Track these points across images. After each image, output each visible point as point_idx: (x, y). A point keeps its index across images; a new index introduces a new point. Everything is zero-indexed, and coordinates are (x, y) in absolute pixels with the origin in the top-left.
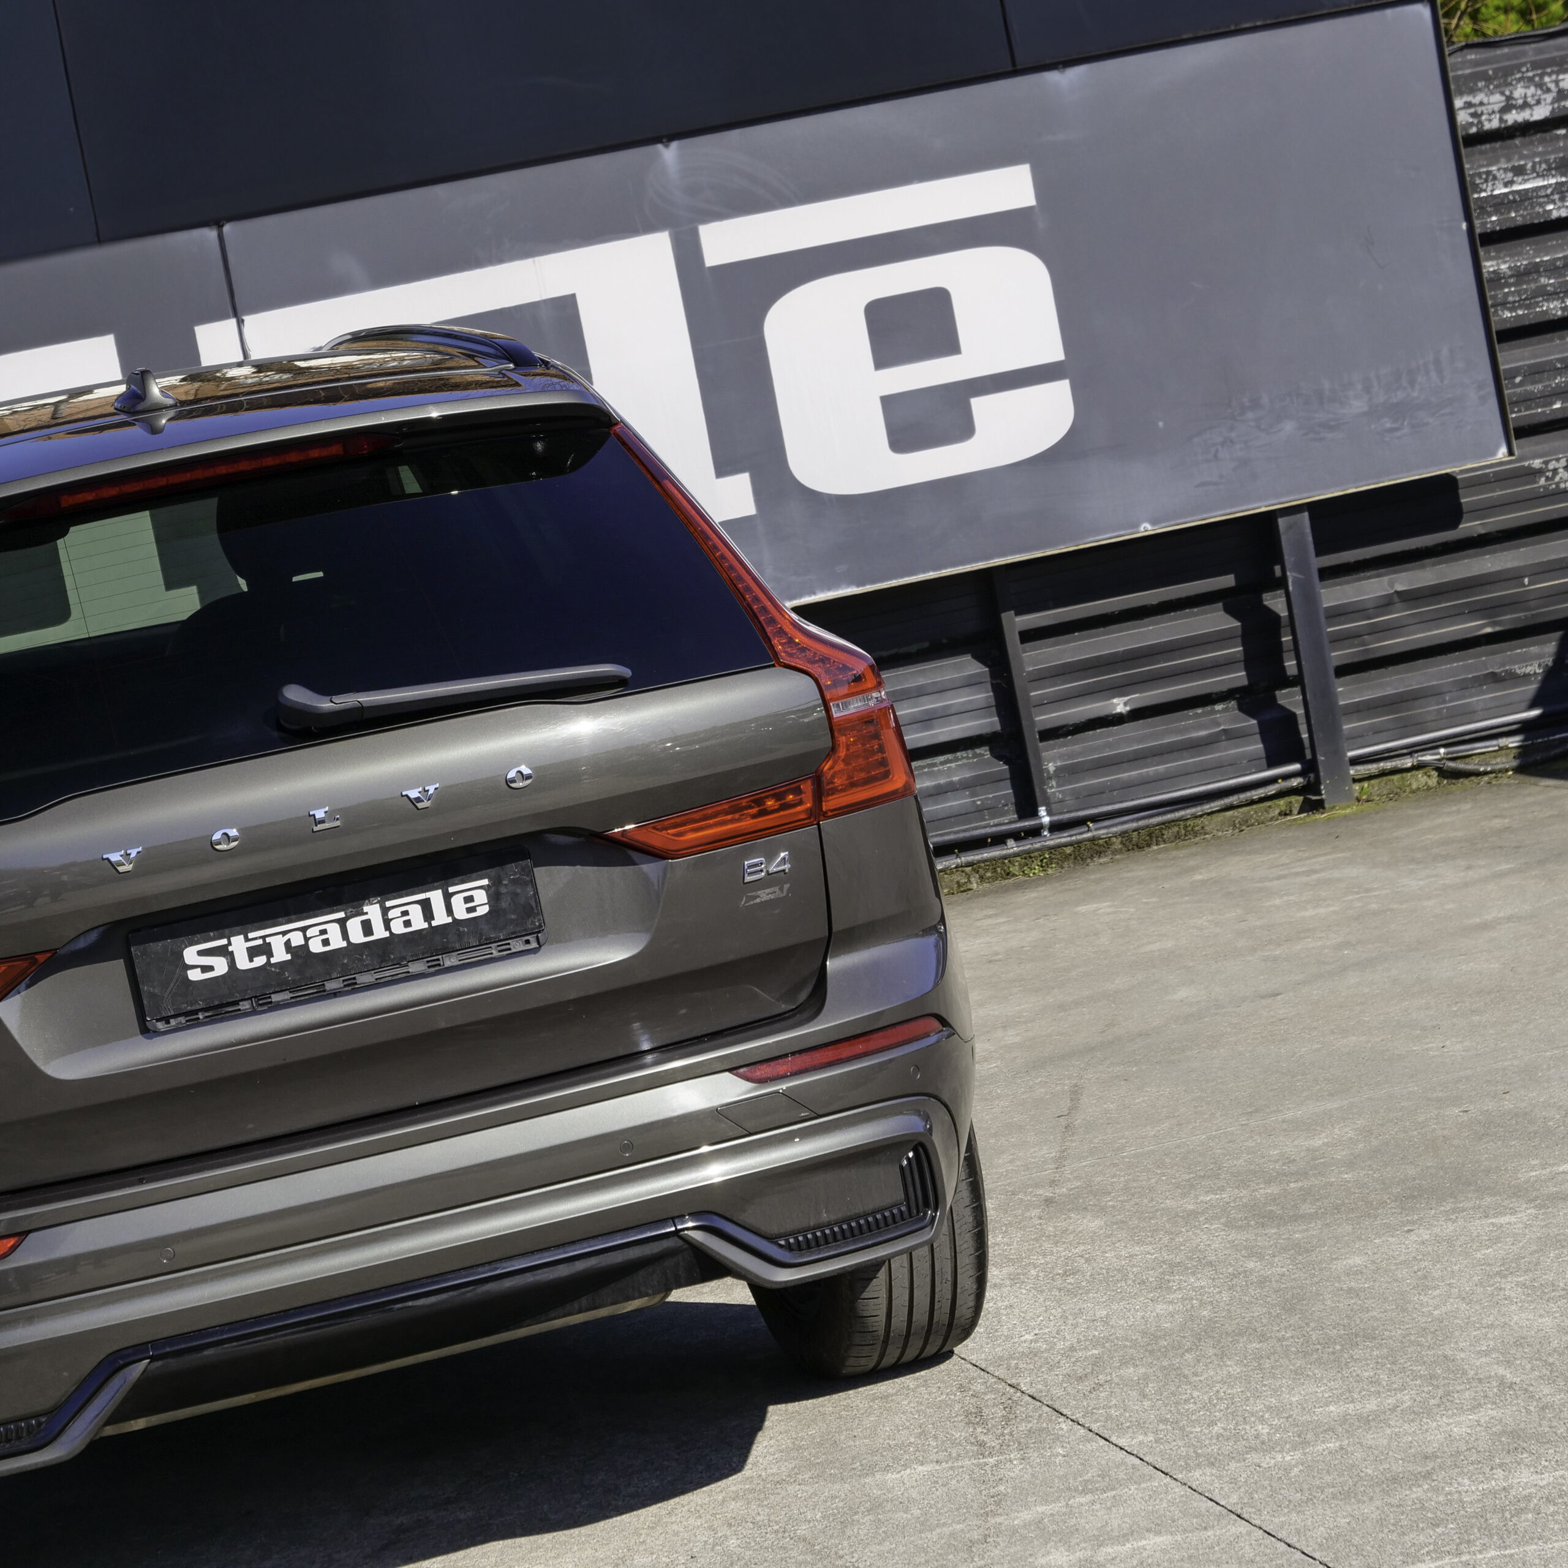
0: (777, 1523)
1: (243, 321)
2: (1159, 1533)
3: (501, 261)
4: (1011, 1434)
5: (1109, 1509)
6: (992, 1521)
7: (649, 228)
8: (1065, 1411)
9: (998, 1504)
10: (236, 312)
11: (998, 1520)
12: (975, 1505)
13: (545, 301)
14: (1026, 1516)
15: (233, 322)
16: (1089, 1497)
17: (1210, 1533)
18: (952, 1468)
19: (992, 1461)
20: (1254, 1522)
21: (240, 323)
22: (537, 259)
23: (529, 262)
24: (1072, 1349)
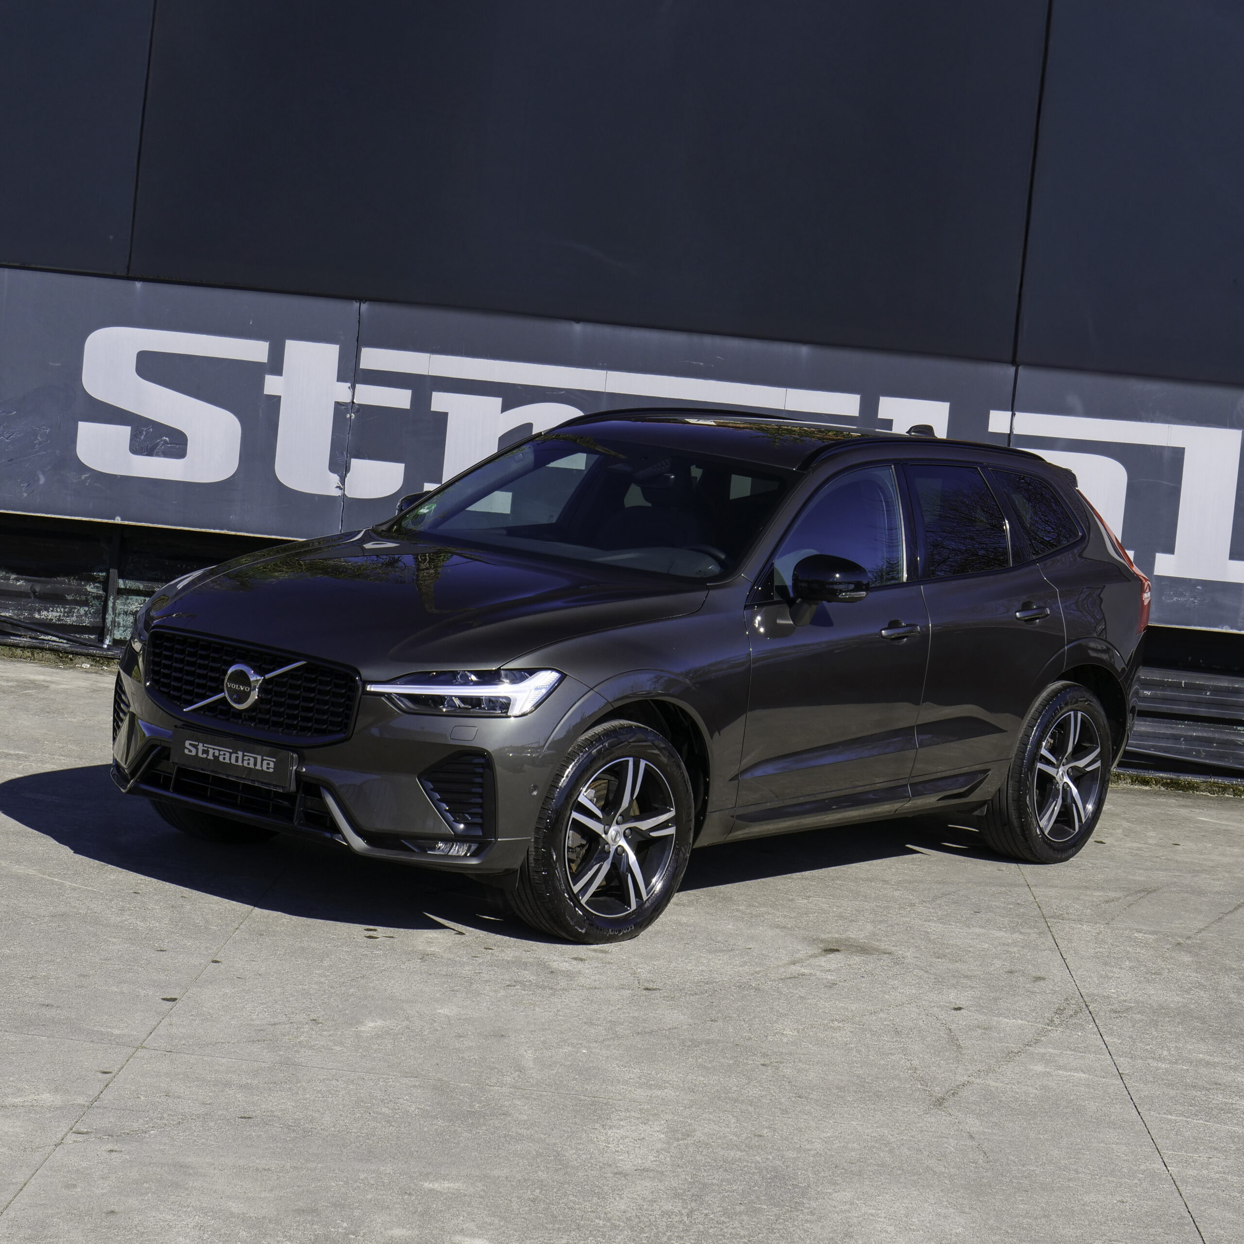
0: (946, 1020)
1: (1015, 414)
2: (1084, 1073)
3: (1152, 421)
4: (1067, 1022)
5: (1076, 1059)
6: (1027, 1047)
7: (1232, 426)
8: (1097, 1021)
9: (1035, 1043)
10: (1013, 408)
11: (1030, 1048)
12: (1026, 1040)
13: (1168, 447)
14: (1042, 1050)
15: (1010, 413)
16: (1073, 1053)
17: (1104, 1080)
18: (1032, 1025)
19: (1050, 1028)
20: (1125, 1082)
21: (1013, 415)
22: (1170, 425)
23: (1167, 425)
24: (1125, 1001)
